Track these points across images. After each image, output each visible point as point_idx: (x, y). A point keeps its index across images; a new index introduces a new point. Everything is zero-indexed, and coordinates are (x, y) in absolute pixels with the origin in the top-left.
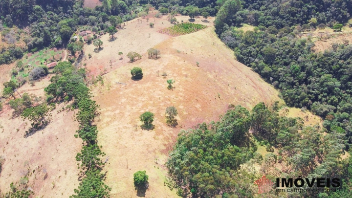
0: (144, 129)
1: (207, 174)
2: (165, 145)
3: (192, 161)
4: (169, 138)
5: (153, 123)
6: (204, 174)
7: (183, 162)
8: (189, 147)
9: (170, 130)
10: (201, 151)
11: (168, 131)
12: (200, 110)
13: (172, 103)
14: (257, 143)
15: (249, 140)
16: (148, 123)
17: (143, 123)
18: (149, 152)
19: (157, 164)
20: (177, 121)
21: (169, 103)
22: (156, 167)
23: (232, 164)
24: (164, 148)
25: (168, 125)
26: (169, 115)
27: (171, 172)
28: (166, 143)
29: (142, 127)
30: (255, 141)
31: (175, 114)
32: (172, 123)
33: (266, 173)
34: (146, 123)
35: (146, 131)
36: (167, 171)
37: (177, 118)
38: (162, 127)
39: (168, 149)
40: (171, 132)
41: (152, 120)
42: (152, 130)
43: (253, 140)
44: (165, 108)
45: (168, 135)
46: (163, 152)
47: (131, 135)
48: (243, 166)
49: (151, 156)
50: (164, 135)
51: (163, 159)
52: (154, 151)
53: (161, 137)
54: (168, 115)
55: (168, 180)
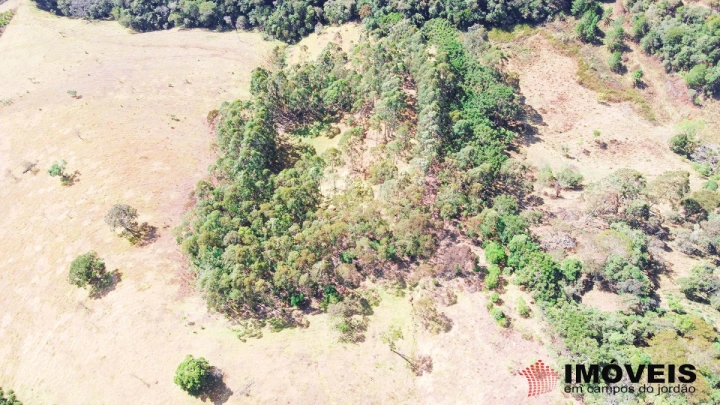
0: (104, 294)
1: (292, 255)
2: (173, 282)
3: (246, 261)
4: (167, 265)
5: (109, 269)
6: (290, 259)
7: (233, 276)
8: (217, 244)
9: (154, 251)
10: (243, 230)
11: (150, 252)
12: (168, 168)
13: (103, 204)
14: (306, 140)
15: (290, 147)
16: (97, 278)
17: (89, 287)
18: (157, 321)
19: (192, 324)
20: (150, 224)
21: (97, 208)
22: (199, 330)
23: (304, 208)
24: (176, 288)
25: (142, 245)
26: (123, 229)
27: (229, 312)
28: (171, 276)
29: (95, 295)
30: (300, 141)
31: (133, 215)
32: (144, 235)
33: (362, 170)
34: (93, 280)
35: (111, 296)
36: (222, 318)
37: (141, 220)
38: (134, 259)
39: (184, 283)
40: (159, 251)
41: (102, 265)
42: (120, 280)
43: (297, 140)
44: (102, 221)
45: (160, 262)
46: (180, 297)
47: (91, 329)
48: (325, 189)
49: (167, 323)
50: (151, 269)
51: (196, 306)
52: (165, 310)
53: (150, 276)
54: (120, 230)
55: (239, 327)
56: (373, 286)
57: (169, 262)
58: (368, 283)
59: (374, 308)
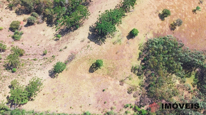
0: (159, 17)
1: (157, 61)
2: (158, 32)
3: (158, 50)
4: (163, 31)
5: (165, 18)
6: (156, 60)
7: (155, 46)
9: (167, 29)
11: (167, 28)
12: (191, 36)
13: (184, 19)
15: (191, 71)
16: (163, 16)
17: (162, 13)
18: (149, 27)
19: (146, 35)
20: (175, 29)
21: (184, 17)
22: (144, 36)
23: (171, 70)
24: (156, 32)
25: (170, 26)
26: (175, 23)
27: (147, 43)
28: (160, 32)
29: (159, 15)
31: (179, 25)
32: (173, 27)
33: (178, 88)
34: (163, 14)
35: (158, 18)
36: (146, 41)
37: (177, 28)
38: (166, 24)
39: (157, 35)
40: (167, 30)
41: (167, 17)
42: (162, 20)
43: (193, 73)
44: (179, 18)
45: (164, 30)
46: (154, 33)
47: (152, 13)
48: (174, 76)
49: (148, 29)
50: (163, 28)
51: (150, 36)
52: (151, 29)
53: (161, 27)
54: (175, 22)
55: (142, 45)
56: (144, 79)
57: (164, 32)
58: (145, 78)
59: (138, 77)
